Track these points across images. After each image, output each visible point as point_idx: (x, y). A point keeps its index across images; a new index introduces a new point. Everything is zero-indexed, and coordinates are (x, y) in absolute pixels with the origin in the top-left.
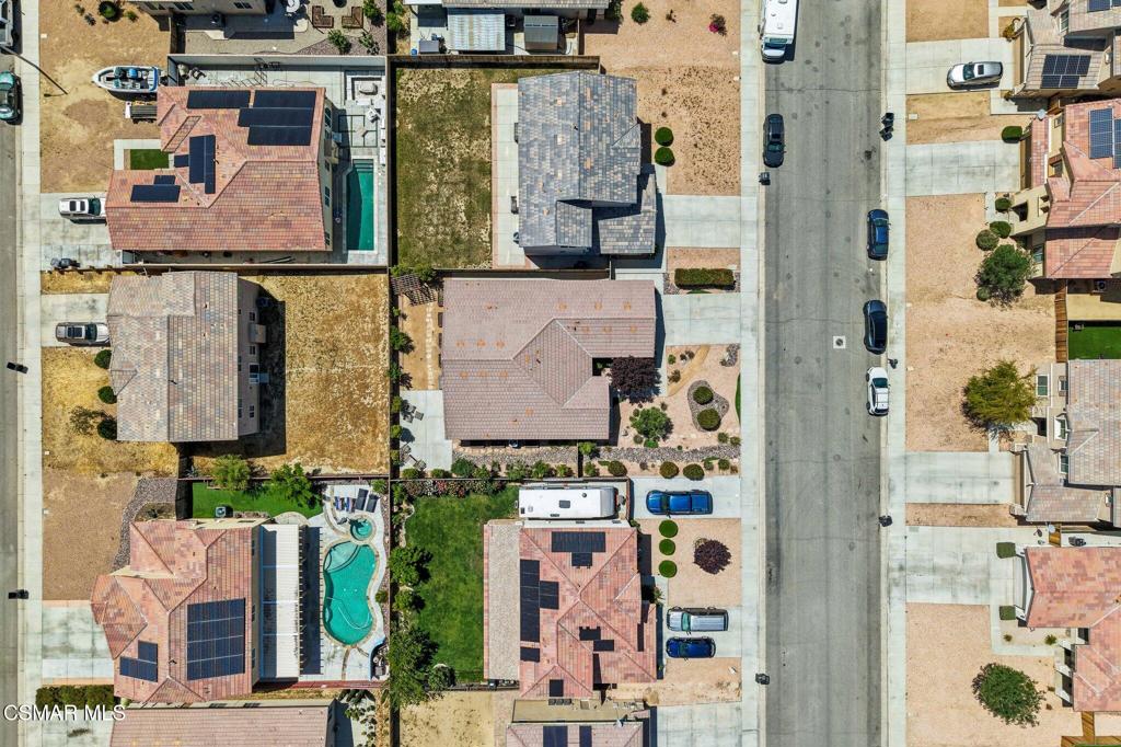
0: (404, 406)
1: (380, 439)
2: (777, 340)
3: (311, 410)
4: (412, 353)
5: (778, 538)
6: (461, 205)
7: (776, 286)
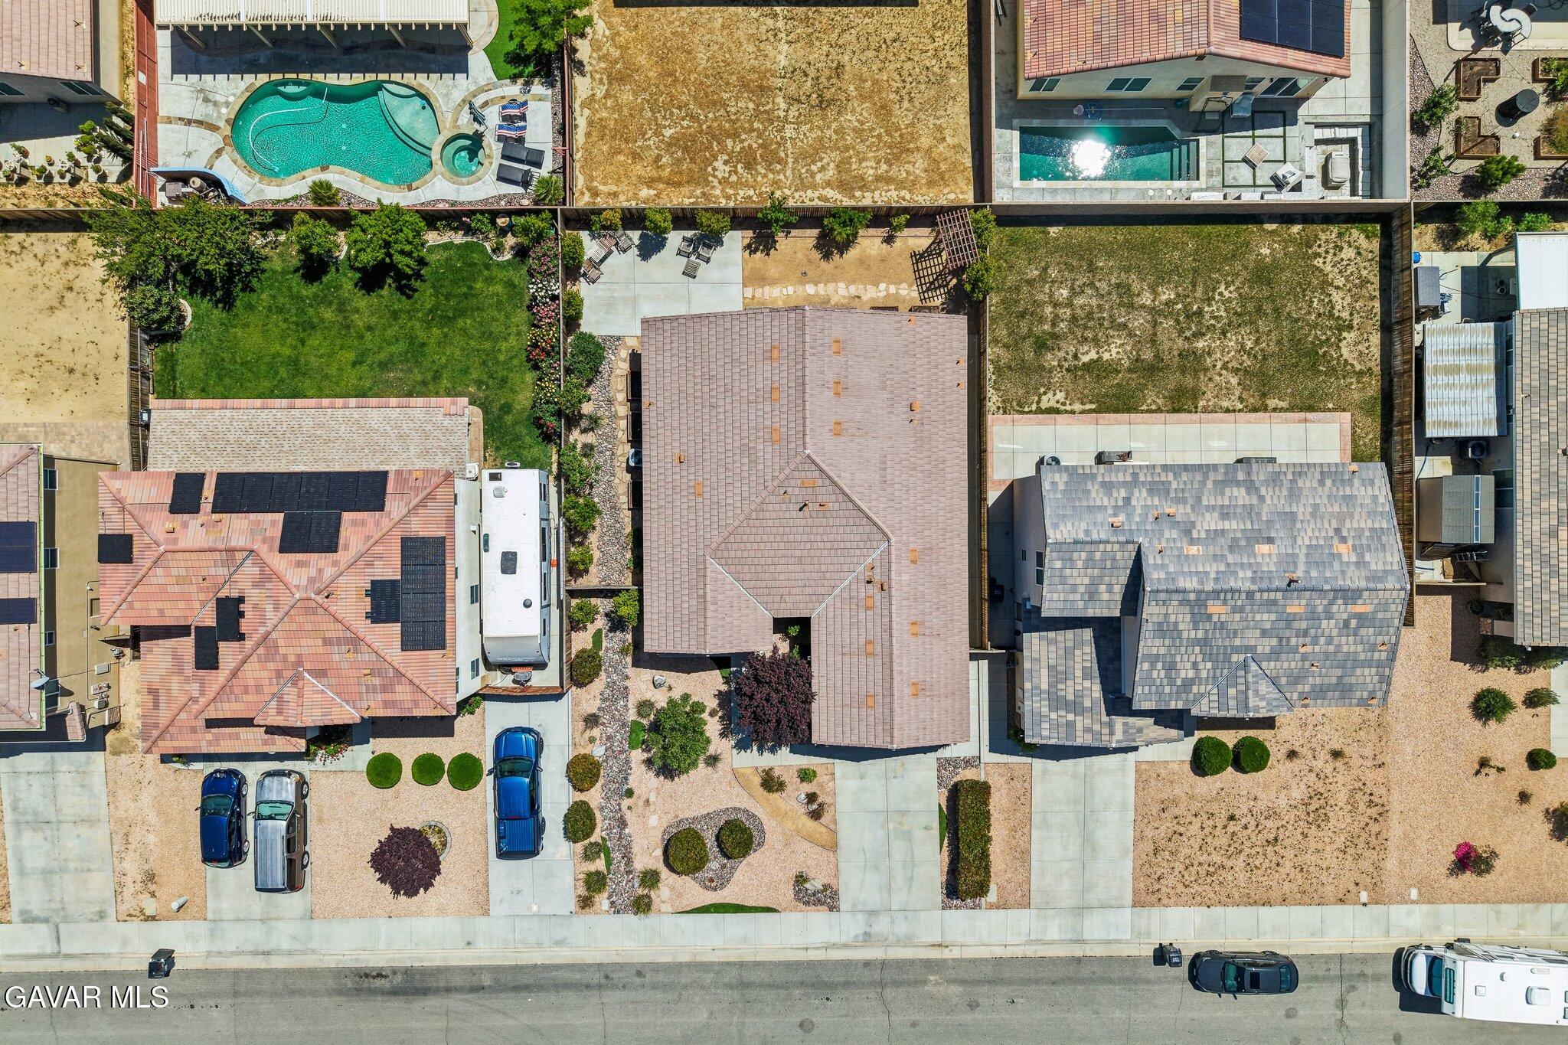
0: (711, 239)
1: (645, 192)
2: (847, 985)
3: (702, 56)
4: (816, 255)
5: (448, 990)
6: (1113, 352)
7: (954, 981)
